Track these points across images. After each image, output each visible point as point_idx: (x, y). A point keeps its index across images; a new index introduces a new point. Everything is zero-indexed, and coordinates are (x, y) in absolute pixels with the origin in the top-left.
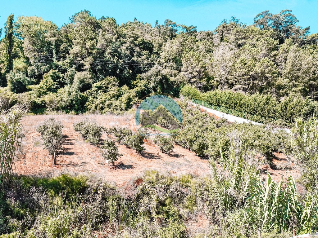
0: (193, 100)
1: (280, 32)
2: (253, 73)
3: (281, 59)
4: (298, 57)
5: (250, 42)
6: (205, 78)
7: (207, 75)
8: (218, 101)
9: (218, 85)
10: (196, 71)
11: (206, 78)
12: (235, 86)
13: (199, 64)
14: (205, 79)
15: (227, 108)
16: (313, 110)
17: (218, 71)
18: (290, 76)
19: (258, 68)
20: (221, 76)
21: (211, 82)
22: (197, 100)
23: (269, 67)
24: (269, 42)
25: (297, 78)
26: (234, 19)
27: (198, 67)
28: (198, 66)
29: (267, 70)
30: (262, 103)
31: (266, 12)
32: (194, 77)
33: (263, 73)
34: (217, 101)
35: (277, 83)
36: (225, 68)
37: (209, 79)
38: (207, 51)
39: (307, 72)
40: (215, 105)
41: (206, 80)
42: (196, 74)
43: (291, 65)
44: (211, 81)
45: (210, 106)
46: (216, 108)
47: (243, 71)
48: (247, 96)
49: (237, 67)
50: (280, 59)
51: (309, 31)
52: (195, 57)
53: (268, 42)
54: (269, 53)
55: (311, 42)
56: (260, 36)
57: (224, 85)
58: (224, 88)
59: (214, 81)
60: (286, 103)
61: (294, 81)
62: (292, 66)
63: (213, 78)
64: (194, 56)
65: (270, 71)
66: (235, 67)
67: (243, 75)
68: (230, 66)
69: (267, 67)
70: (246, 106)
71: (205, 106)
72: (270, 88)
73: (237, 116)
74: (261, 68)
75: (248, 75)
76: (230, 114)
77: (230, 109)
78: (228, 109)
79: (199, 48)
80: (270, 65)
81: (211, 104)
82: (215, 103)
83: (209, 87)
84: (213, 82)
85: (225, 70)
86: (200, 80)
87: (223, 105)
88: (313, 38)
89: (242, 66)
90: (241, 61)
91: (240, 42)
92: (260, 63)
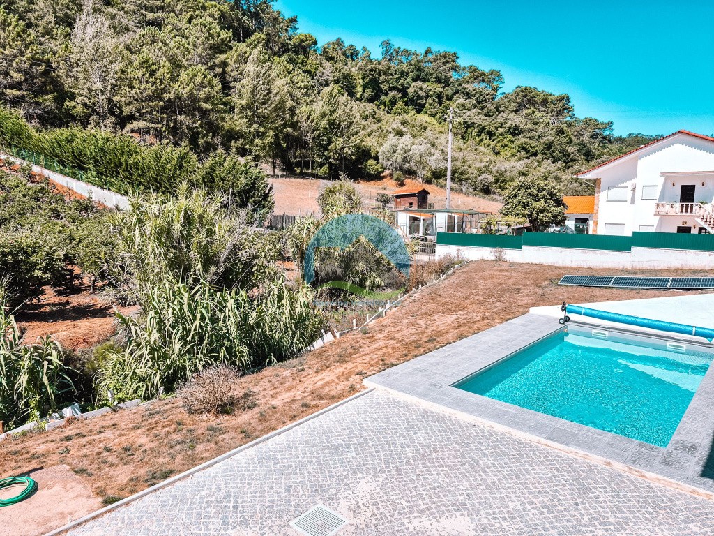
0: (15, 150)
1: (244, 15)
2: (172, 96)
3: (236, 75)
4: (261, 74)
5: (174, 21)
6: (51, 92)
7: (57, 86)
8: (79, 155)
9: (89, 115)
10: (19, 70)
11: (55, 94)
12: (132, 123)
13: (28, 51)
14: (51, 96)
15: (100, 174)
16: (254, 183)
17: (86, 80)
18: (249, 113)
19: (182, 86)
20: (93, 93)
21: (67, 106)
22: (24, 149)
23: (206, 87)
24: (211, 32)
25: (263, 120)
27: (24, 59)
28: (24, 56)
29: (202, 94)
30: (169, 166)
32: (16, 86)
33: (194, 99)
34: (75, 156)
35: (226, 127)
36: (104, 74)
37: (63, 96)
38: (59, 21)
39: (279, 109)
40: (73, 167)
41: (55, 99)
42: (18, 77)
43: (250, 90)
44: (69, 104)
45: (61, 167)
46: (75, 174)
47: (148, 89)
48: (143, 148)
49: (132, 75)
50: (233, 74)
51: (297, 26)
52: (11, 28)
53: (208, 31)
54: (212, 57)
55: (300, 50)
56: (197, 12)
57: (104, 118)
58: (105, 126)
59: (78, 103)
60: (212, 168)
61: (256, 126)
62: (252, 92)
63: (72, 97)
64: (9, 25)
65: (208, 99)
66: (128, 77)
67: (149, 98)
68: (116, 73)
69: (202, 86)
70: (140, 172)
71: (49, 167)
72: (211, 134)
73: (124, 195)
74: (188, 88)
75: (161, 99)
76: (109, 189)
77: (107, 176)
78: (104, 177)
79: (35, 6)
80: (209, 84)
81: (62, 162)
82: (72, 162)
83: (65, 118)
84: (74, 107)
85: (104, 79)
86: (37, 97)
87: (91, 167)
88: (302, 41)
89: (143, 75)
90: (141, 64)
91: (150, 16)
92: (188, 75)
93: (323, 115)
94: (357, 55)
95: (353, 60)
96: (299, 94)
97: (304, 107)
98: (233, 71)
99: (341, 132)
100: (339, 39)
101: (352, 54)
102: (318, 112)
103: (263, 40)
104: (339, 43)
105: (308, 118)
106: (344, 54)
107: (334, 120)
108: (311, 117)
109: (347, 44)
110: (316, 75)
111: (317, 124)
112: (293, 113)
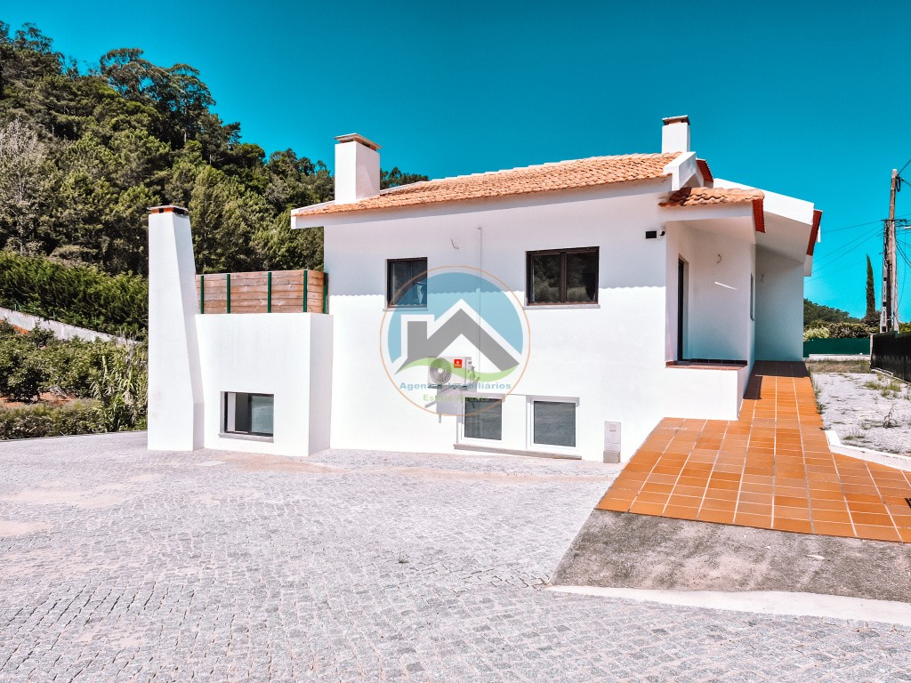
1: (173, 117)
2: (111, 218)
3: (177, 195)
5: (94, 126)
8: (18, 283)
9: (6, 236)
12: (61, 247)
15: (44, 304)
18: (197, 238)
19: (123, 208)
24: (148, 145)
26: (33, 31)
31: (134, 54)
33: (136, 221)
34: (13, 284)
36: (30, 191)
40: (8, 296)
43: (198, 213)
46: (9, 304)
47: (84, 210)
48: (104, 278)
49: (65, 195)
50: (174, 193)
51: (239, 134)
53: (144, 144)
54: (148, 173)
55: (244, 162)
56: (122, 117)
57: (25, 239)
58: (27, 249)
61: (206, 252)
62: (201, 215)
66: (60, 196)
67: (85, 221)
70: (102, 302)
73: (76, 326)
74: (130, 211)
75: (98, 222)
76: (56, 320)
77: (56, 306)
78: (51, 307)
82: (7, 290)
85: (27, 197)
87: (36, 296)
88: (247, 152)
89: (80, 195)
90: (77, 183)
91: (62, 118)
92: (129, 195)
93: (282, 242)
94: (312, 169)
95: (307, 175)
96: (254, 218)
97: (260, 233)
98: (174, 189)
99: (303, 261)
100: (290, 150)
101: (306, 168)
102: (275, 239)
103: (199, 149)
104: (289, 154)
105: (266, 244)
106: (296, 166)
107: (295, 248)
108: (270, 244)
109: (299, 157)
110: (265, 192)
111: (274, 252)
112: (247, 240)
